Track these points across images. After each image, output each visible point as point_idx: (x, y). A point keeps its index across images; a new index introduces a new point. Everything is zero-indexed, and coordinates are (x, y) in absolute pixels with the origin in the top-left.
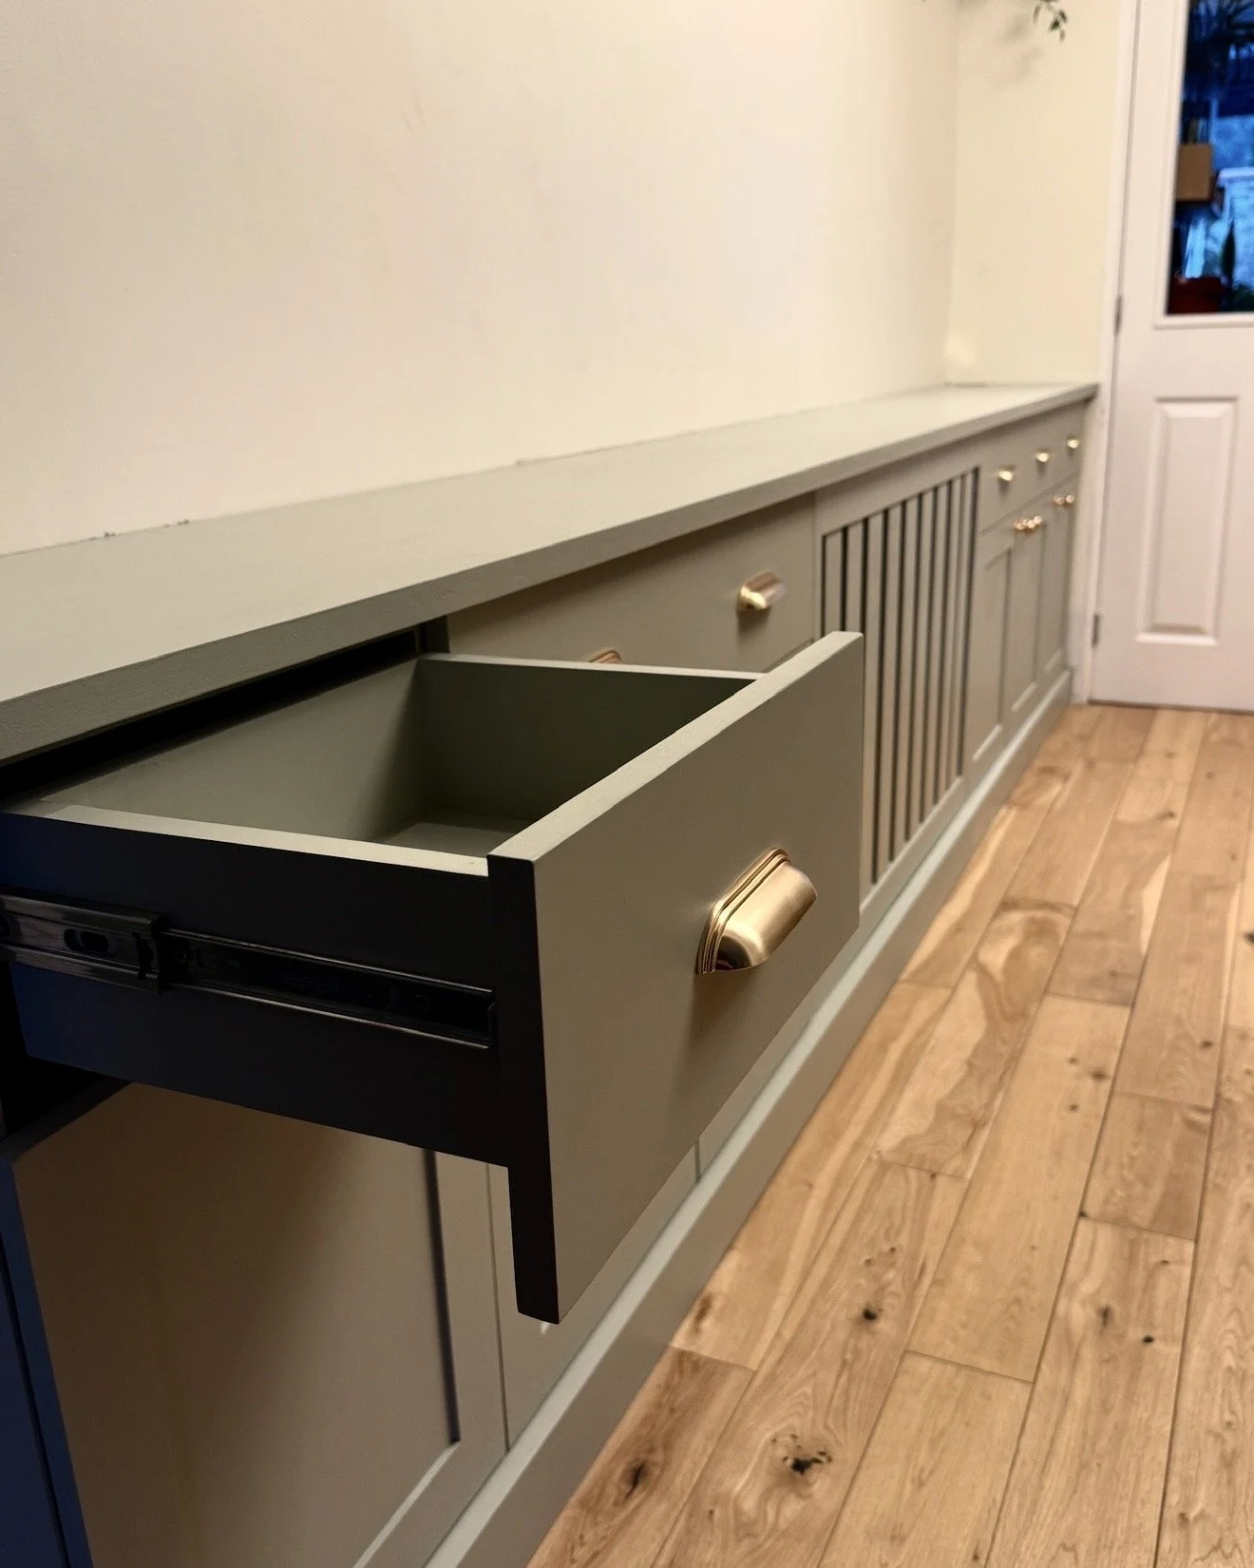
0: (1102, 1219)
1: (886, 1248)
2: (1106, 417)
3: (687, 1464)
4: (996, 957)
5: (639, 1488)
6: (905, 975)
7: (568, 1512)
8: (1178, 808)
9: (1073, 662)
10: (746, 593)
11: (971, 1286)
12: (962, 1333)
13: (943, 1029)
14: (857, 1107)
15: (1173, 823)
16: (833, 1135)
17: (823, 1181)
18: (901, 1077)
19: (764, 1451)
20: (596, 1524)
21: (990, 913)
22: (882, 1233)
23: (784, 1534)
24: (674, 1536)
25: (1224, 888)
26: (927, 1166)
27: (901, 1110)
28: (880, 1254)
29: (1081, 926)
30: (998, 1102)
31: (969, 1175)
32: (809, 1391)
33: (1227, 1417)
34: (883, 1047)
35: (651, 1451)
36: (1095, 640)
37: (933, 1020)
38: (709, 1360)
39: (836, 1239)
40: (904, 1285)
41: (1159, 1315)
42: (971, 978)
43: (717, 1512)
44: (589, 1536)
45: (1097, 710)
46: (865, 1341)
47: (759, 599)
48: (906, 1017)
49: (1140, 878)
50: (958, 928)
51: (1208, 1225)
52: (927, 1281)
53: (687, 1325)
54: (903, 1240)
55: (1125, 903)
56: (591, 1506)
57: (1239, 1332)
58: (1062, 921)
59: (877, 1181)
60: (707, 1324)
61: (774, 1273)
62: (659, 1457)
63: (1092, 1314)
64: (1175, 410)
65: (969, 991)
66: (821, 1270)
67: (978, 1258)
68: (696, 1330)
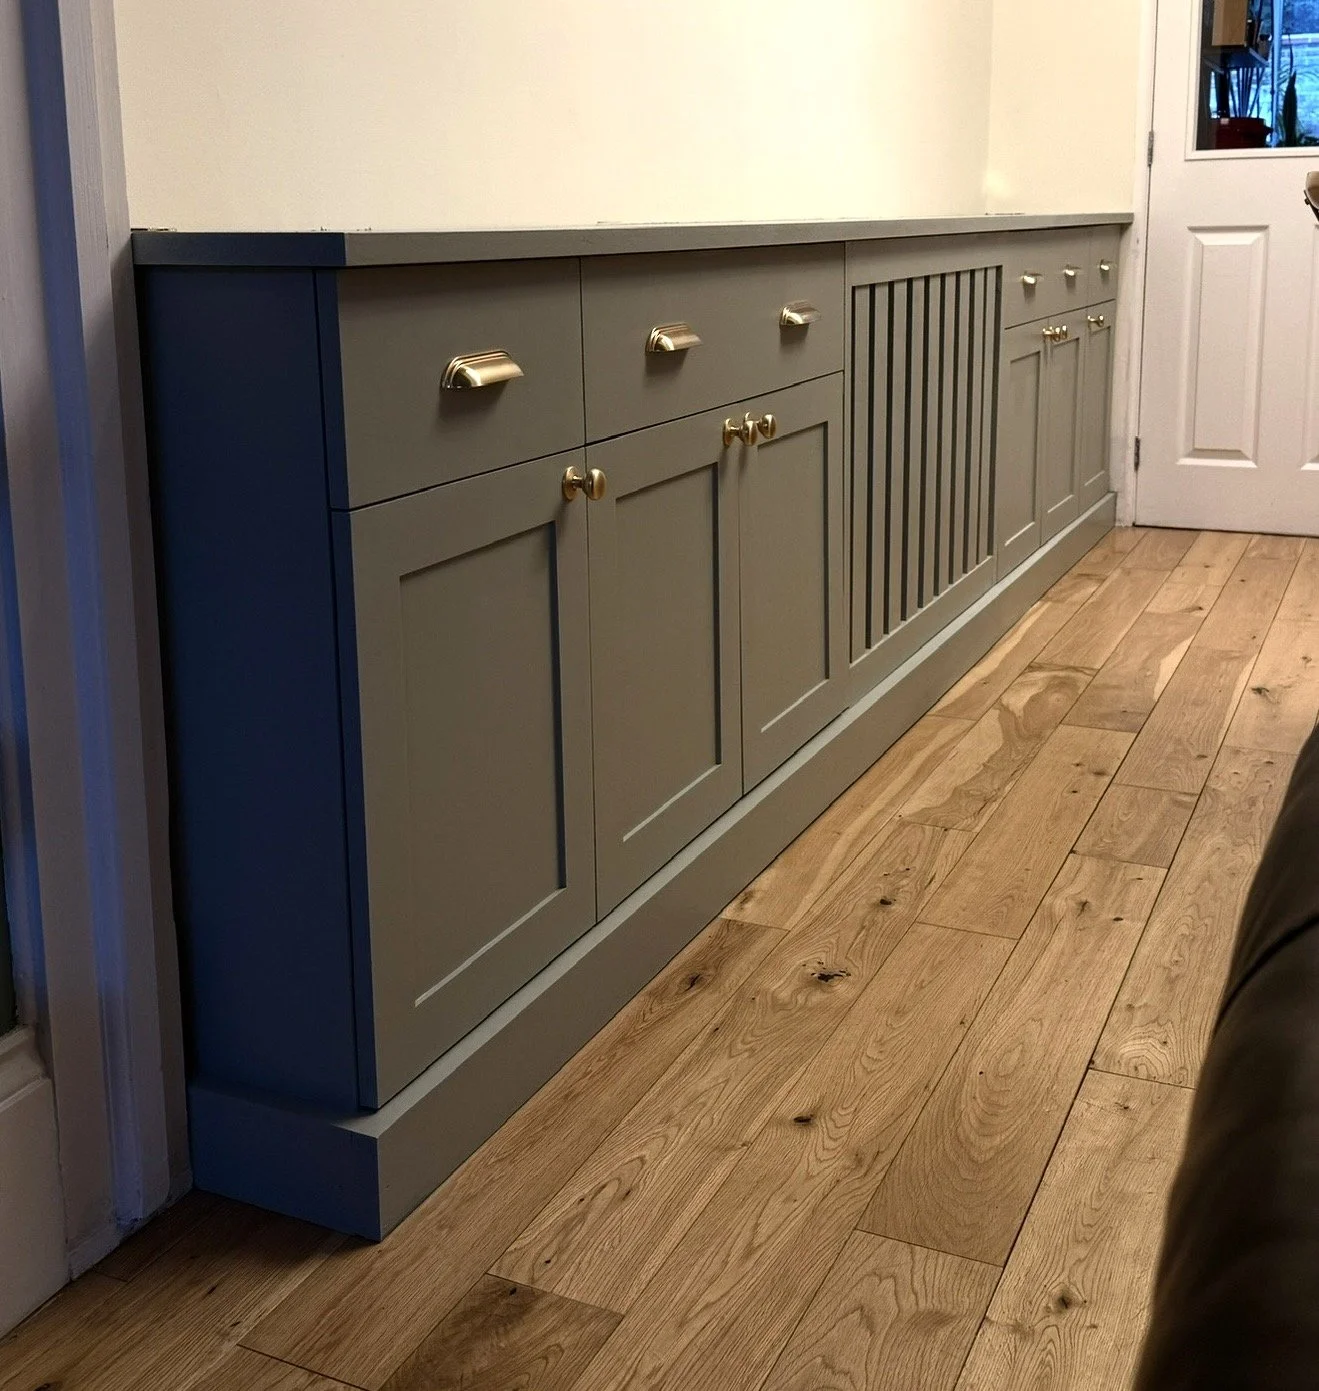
0: (1090, 854)
1: (902, 868)
2: (1141, 246)
3: (733, 976)
4: (1018, 701)
5: (695, 987)
6: (934, 711)
7: (640, 998)
8: (1207, 606)
9: (1115, 487)
10: (787, 313)
11: (972, 888)
12: (962, 913)
13: (964, 744)
14: (883, 789)
15: (1202, 614)
16: (862, 806)
17: (851, 831)
18: (921, 774)
19: (797, 969)
20: (661, 1003)
21: (1017, 671)
22: (899, 860)
23: (810, 1009)
24: (725, 1008)
25: (1243, 658)
26: (940, 824)
27: (921, 792)
28: (896, 871)
29: (1099, 680)
30: (1008, 788)
31: (978, 829)
32: (834, 941)
33: (1176, 958)
34: (909, 755)
35: (705, 969)
36: (1137, 465)
37: (957, 738)
38: (750, 925)
39: (861, 861)
40: (916, 888)
41: (1129, 906)
42: (994, 713)
43: (758, 999)
44: (656, 1008)
45: (1141, 532)
46: (880, 917)
47: (798, 319)
48: (932, 737)
49: (1161, 650)
50: (985, 681)
51: (1181, 857)
52: (934, 886)
53: (734, 905)
54: (917, 864)
55: (1144, 667)
56: (659, 995)
57: (1196, 916)
58: (1082, 679)
59: (897, 832)
60: (749, 906)
61: (807, 880)
62: (711, 972)
63: (1072, 904)
64: (1207, 239)
65: (991, 721)
66: (845, 879)
67: (979, 874)
68: (741, 908)
